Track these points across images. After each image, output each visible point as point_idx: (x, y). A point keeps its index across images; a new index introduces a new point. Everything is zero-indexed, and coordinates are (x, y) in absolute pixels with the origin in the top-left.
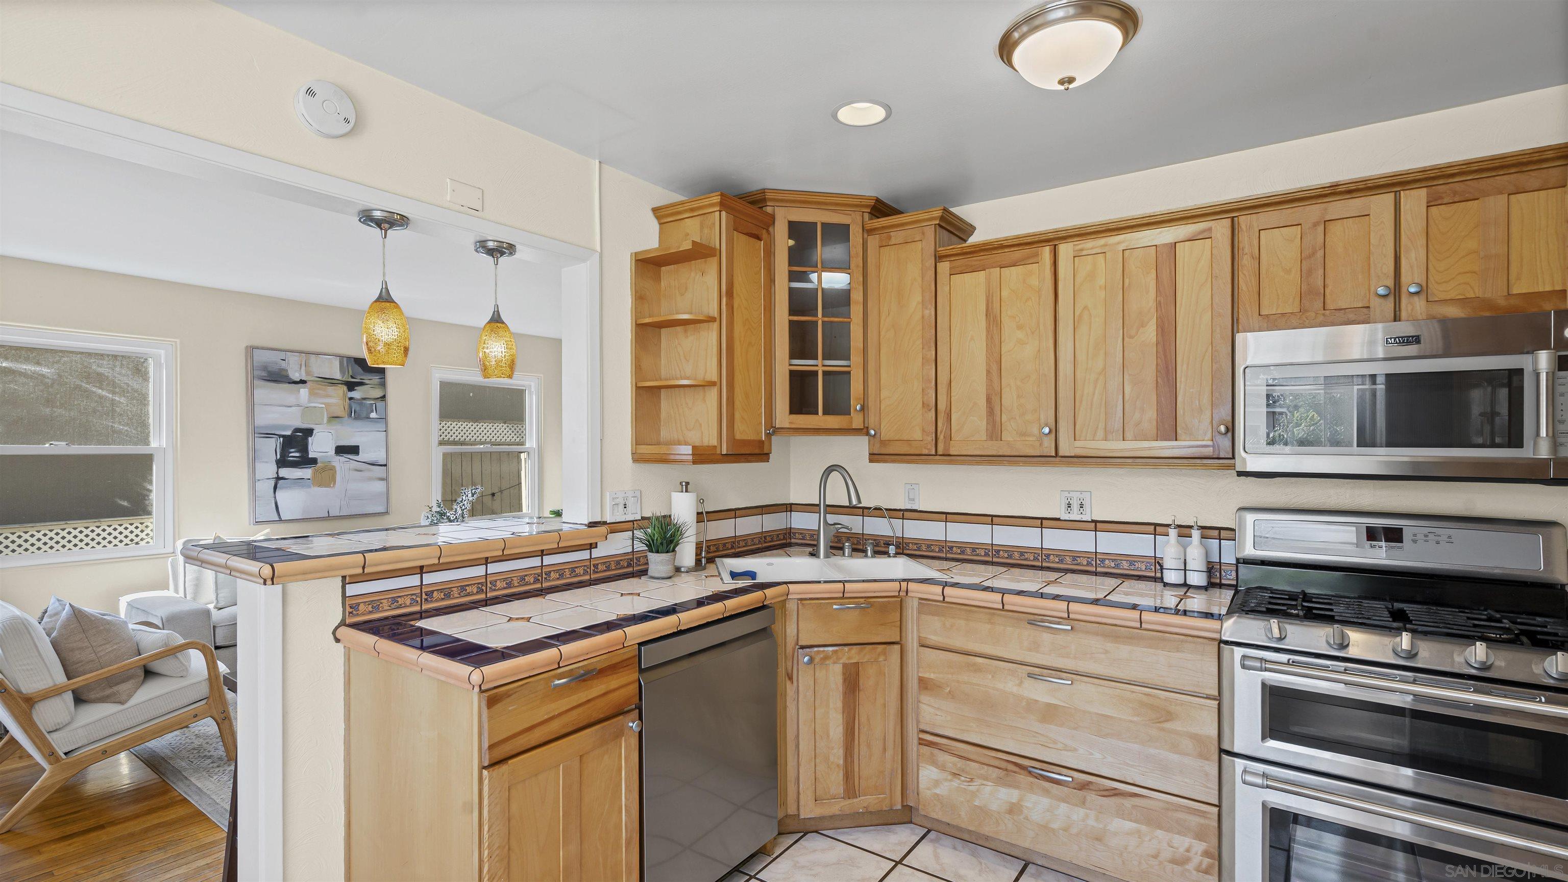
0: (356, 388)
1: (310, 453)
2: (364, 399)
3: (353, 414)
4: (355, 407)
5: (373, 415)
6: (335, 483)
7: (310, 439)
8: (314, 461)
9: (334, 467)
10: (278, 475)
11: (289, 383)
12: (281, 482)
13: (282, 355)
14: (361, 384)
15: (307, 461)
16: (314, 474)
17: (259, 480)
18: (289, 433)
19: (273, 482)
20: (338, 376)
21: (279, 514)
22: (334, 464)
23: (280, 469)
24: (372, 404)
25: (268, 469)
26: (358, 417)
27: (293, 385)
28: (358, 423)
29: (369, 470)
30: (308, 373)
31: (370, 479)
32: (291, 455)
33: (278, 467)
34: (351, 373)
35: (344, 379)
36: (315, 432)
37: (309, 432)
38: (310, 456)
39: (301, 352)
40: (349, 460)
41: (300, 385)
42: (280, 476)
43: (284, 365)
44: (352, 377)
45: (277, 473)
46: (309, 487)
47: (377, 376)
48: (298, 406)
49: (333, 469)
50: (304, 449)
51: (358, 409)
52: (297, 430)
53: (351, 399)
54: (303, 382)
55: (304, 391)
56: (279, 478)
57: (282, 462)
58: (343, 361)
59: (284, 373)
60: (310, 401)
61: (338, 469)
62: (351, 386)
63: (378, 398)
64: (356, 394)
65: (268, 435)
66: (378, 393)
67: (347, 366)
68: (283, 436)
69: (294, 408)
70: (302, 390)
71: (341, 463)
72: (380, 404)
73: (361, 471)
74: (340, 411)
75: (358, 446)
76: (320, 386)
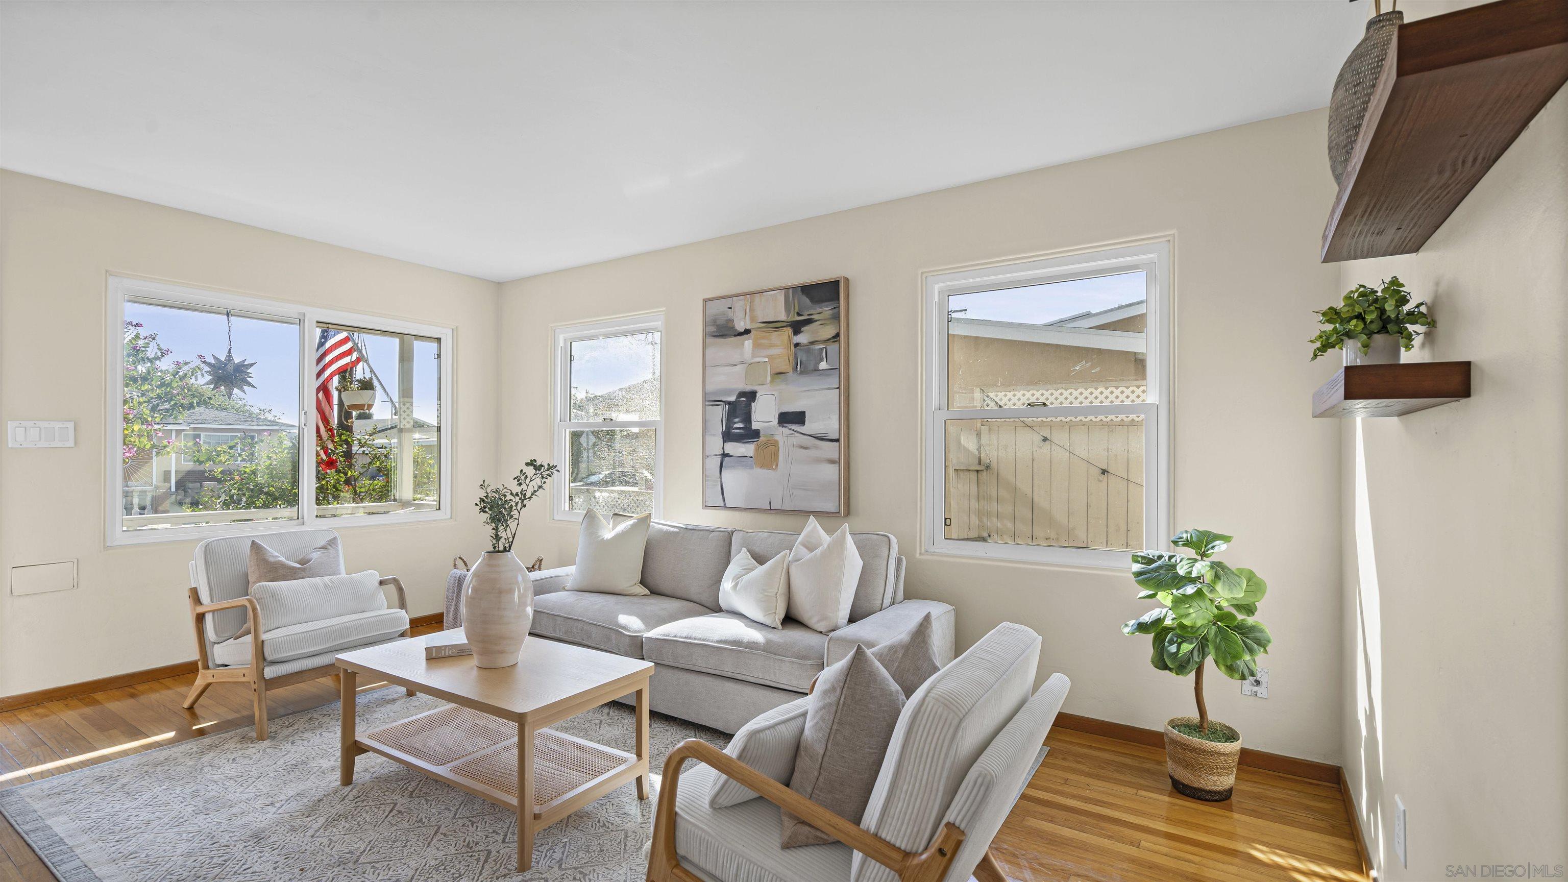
0: (803, 329)
1: (753, 423)
2: (812, 343)
3: (799, 367)
4: (802, 356)
5: (823, 365)
6: (777, 465)
7: (753, 404)
8: (756, 434)
9: (777, 442)
10: (724, 452)
11: (735, 336)
12: (726, 459)
13: (728, 302)
14: (809, 322)
15: (751, 435)
16: (756, 450)
17: (708, 457)
18: (733, 398)
19: (719, 459)
20: (782, 316)
21: (724, 500)
22: (777, 437)
23: (725, 444)
24: (822, 349)
25: (715, 444)
26: (805, 372)
27: (739, 337)
28: (805, 379)
29: (816, 447)
30: (753, 320)
31: (818, 461)
32: (736, 426)
33: (724, 442)
34: (797, 310)
35: (790, 319)
36: (758, 395)
37: (751, 396)
38: (753, 427)
39: (745, 294)
40: (793, 432)
41: (746, 336)
42: (726, 452)
43: (730, 314)
44: (799, 314)
45: (723, 448)
46: (752, 468)
47: (828, 306)
48: (743, 363)
49: (775, 444)
50: (748, 419)
51: (804, 359)
52: (742, 394)
53: (797, 345)
54: (747, 332)
55: (748, 343)
56: (725, 455)
57: (728, 436)
58: (788, 293)
59: (730, 325)
60: (753, 356)
61: (781, 444)
62: (797, 327)
63: (829, 339)
64: (802, 338)
65: (716, 402)
66: (828, 332)
67: (794, 300)
68: (729, 403)
69: (738, 366)
70: (746, 343)
71: (783, 435)
72: (833, 348)
73: (806, 448)
74: (785, 366)
75: (805, 412)
76: (764, 334)
